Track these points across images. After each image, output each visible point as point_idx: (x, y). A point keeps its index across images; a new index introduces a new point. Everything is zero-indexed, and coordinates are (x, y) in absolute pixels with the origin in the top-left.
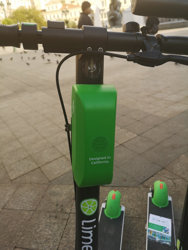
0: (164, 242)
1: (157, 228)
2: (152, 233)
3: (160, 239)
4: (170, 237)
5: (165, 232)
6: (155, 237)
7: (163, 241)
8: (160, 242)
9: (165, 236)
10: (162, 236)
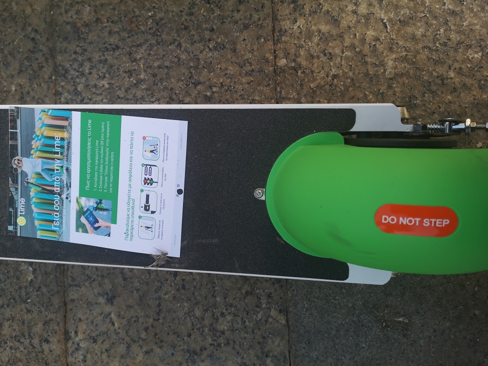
0: (21, 203)
1: (93, 164)
2: (58, 134)
3: (32, 178)
4: (60, 235)
5: (81, 212)
6: (35, 154)
7: (26, 194)
8: (15, 181)
9: (61, 212)
10: (52, 192)
